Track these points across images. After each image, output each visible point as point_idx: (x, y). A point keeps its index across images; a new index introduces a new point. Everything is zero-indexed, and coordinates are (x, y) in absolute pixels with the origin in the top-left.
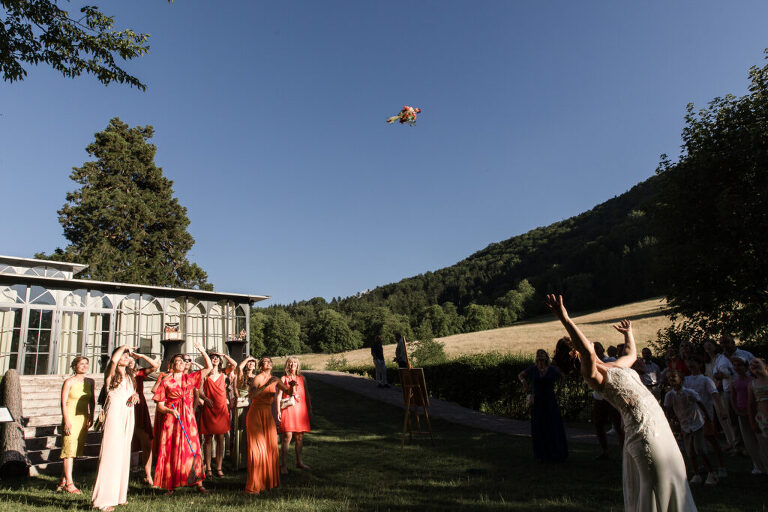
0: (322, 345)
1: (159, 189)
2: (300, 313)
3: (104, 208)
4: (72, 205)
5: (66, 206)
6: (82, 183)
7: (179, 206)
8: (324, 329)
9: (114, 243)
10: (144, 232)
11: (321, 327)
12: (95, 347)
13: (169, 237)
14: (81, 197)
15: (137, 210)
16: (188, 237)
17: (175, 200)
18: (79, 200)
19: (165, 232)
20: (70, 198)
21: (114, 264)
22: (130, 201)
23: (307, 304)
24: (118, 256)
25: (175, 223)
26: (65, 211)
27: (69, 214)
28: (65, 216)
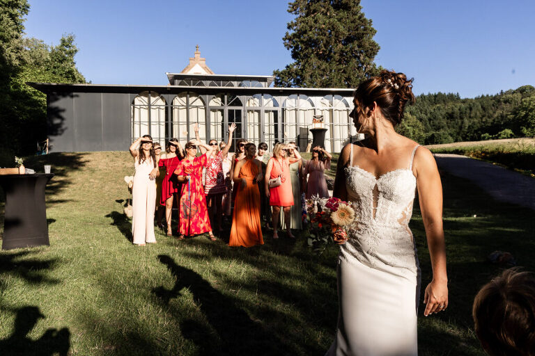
0: (525, 131)
1: (350, 7)
2: (506, 102)
3: (311, 30)
4: (291, 32)
5: (287, 34)
6: (296, 14)
7: (365, 20)
8: (527, 115)
9: (320, 57)
10: (340, 45)
11: (524, 113)
12: (270, 134)
13: (359, 46)
14: (296, 25)
15: (334, 29)
16: (373, 44)
17: (362, 15)
18: (295, 28)
19: (356, 43)
20: (289, 27)
21: (321, 72)
22: (327, 21)
23: (514, 92)
24: (323, 67)
25: (363, 34)
26: (287, 38)
27: (290, 39)
28: (287, 41)
